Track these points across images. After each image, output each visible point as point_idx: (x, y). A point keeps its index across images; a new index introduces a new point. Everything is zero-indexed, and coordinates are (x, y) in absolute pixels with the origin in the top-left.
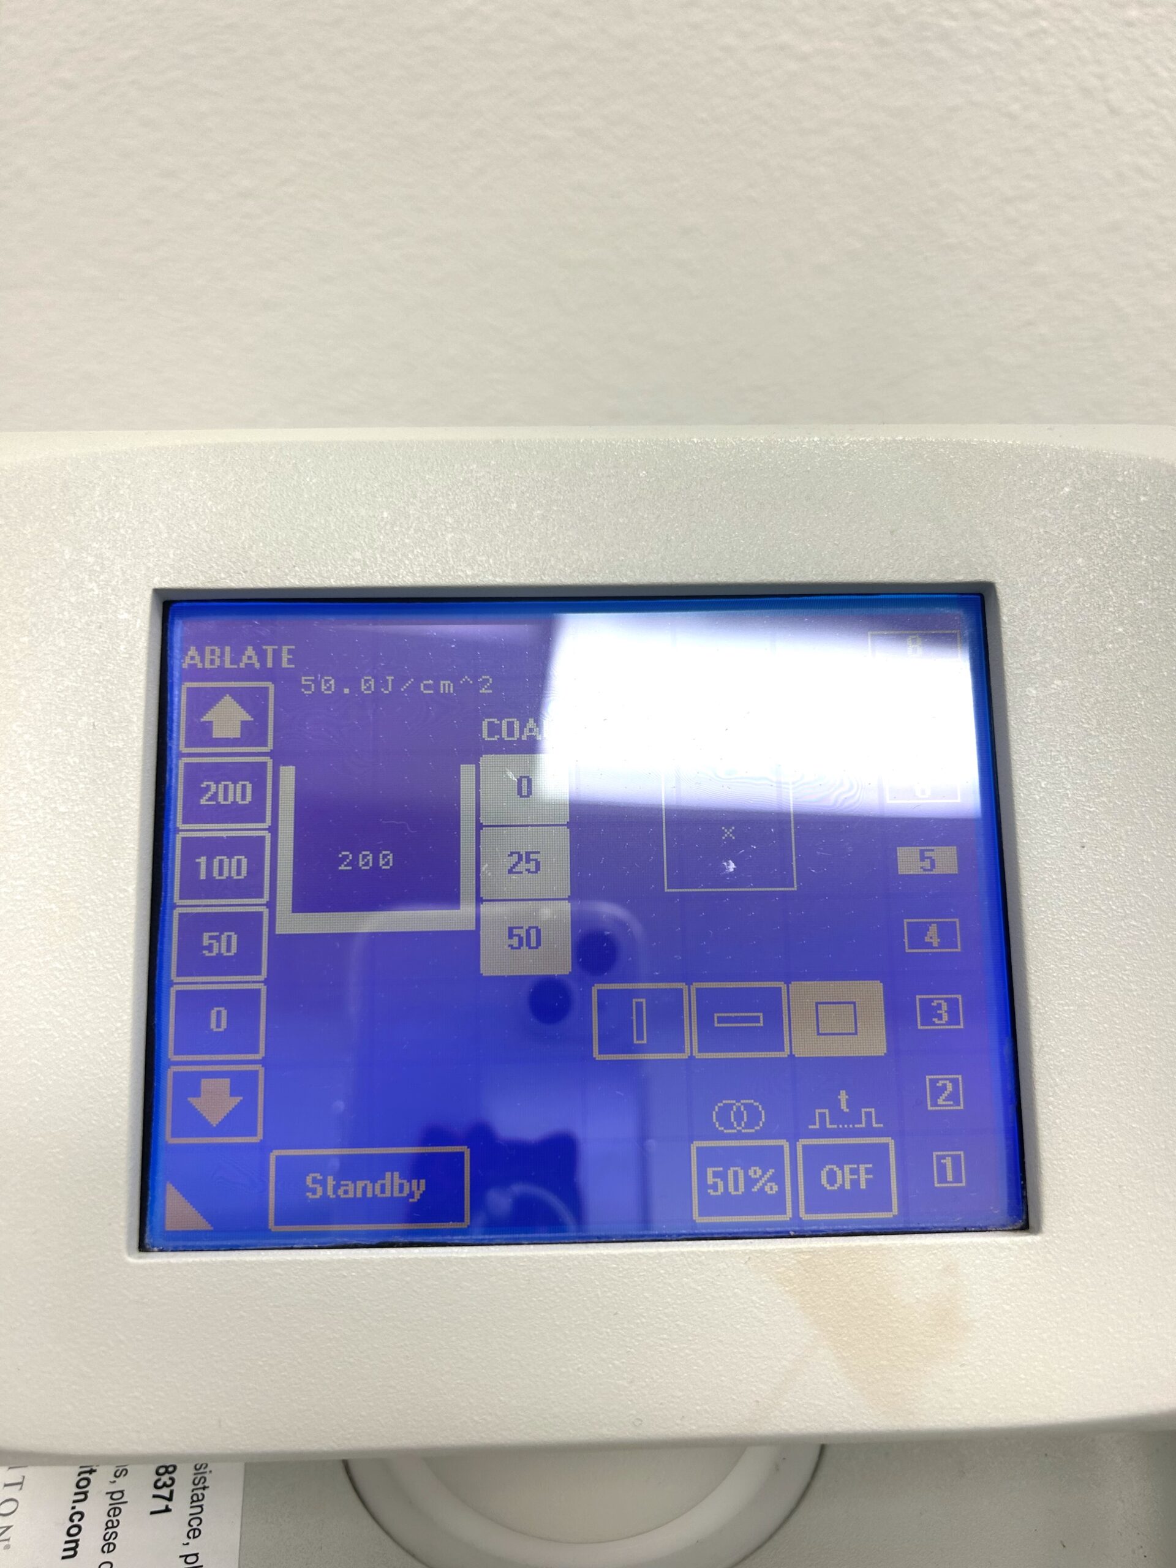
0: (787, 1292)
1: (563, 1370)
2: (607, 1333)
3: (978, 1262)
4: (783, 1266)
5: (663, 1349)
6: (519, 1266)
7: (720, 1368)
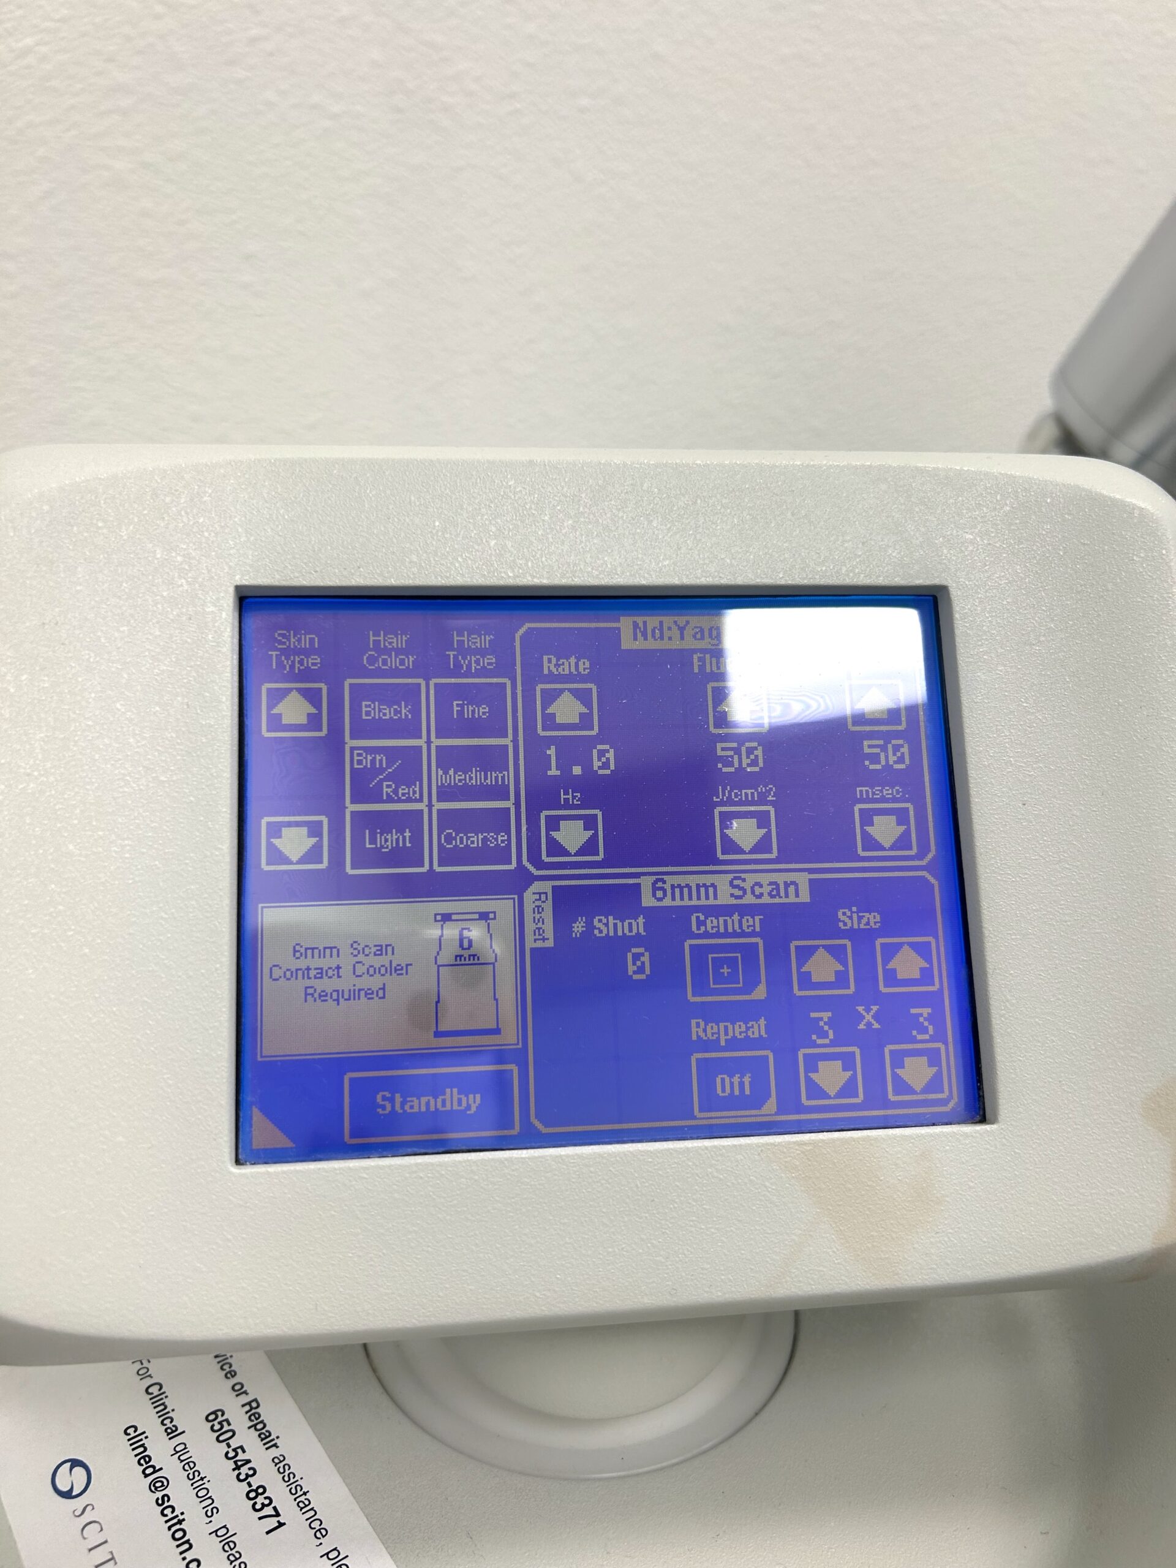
0: (793, 1177)
1: (610, 1250)
2: (646, 1217)
3: (948, 1148)
4: (790, 1157)
5: (693, 1229)
6: (570, 1163)
7: (740, 1243)
